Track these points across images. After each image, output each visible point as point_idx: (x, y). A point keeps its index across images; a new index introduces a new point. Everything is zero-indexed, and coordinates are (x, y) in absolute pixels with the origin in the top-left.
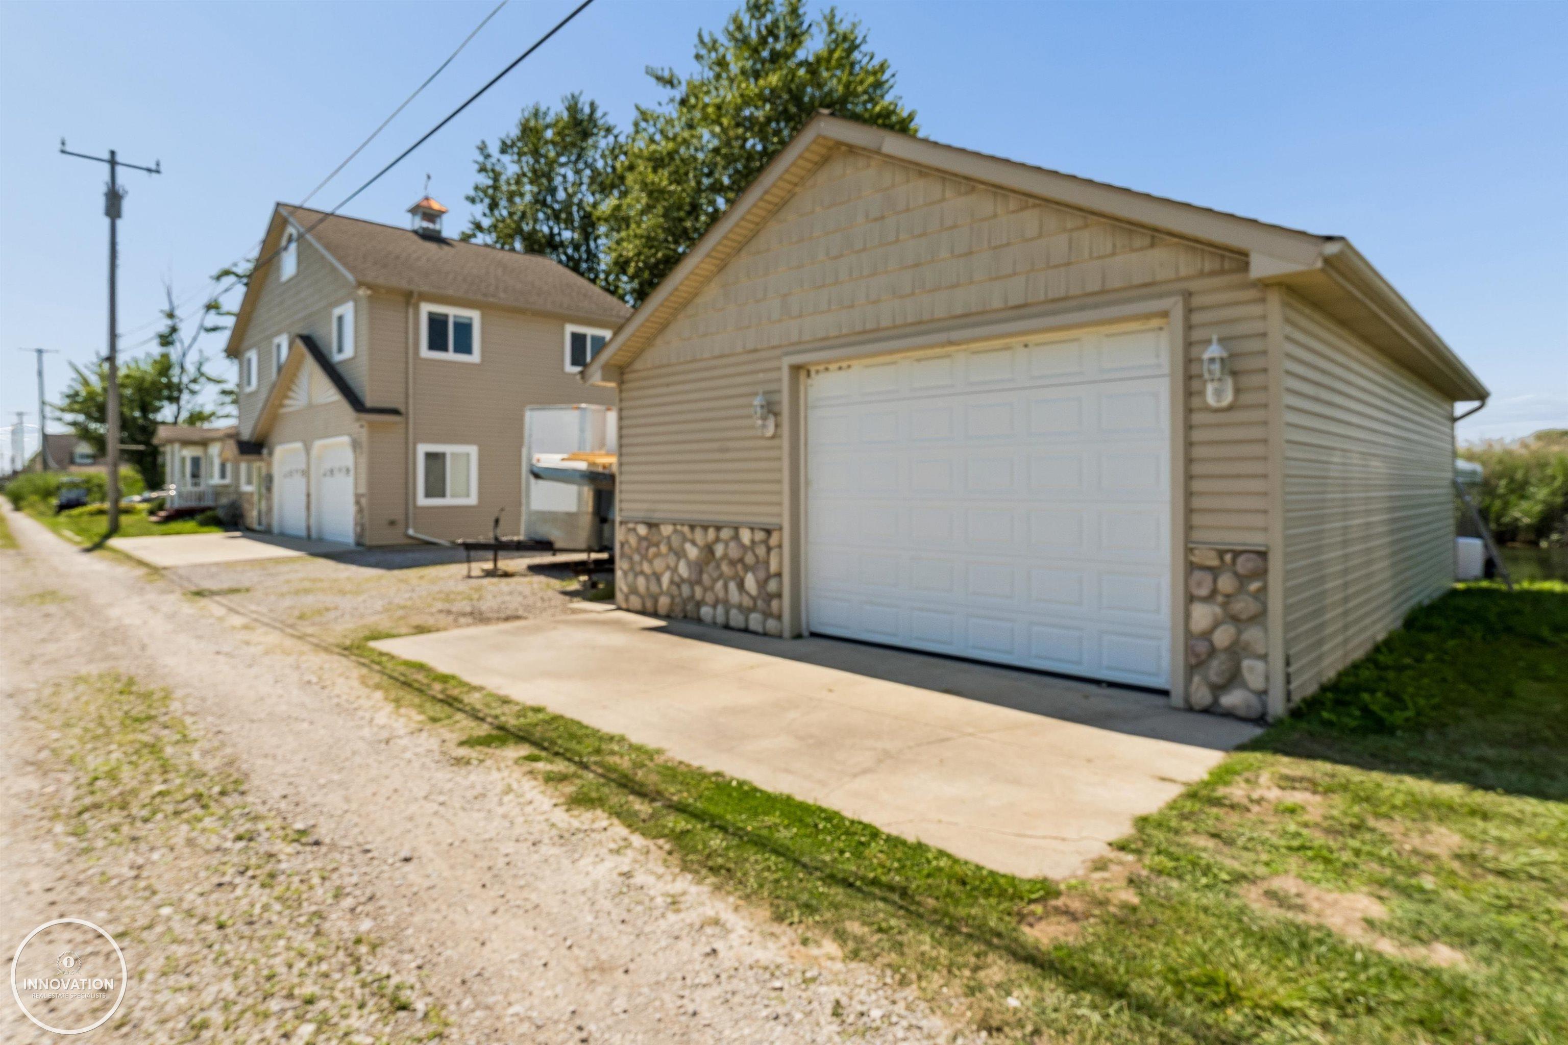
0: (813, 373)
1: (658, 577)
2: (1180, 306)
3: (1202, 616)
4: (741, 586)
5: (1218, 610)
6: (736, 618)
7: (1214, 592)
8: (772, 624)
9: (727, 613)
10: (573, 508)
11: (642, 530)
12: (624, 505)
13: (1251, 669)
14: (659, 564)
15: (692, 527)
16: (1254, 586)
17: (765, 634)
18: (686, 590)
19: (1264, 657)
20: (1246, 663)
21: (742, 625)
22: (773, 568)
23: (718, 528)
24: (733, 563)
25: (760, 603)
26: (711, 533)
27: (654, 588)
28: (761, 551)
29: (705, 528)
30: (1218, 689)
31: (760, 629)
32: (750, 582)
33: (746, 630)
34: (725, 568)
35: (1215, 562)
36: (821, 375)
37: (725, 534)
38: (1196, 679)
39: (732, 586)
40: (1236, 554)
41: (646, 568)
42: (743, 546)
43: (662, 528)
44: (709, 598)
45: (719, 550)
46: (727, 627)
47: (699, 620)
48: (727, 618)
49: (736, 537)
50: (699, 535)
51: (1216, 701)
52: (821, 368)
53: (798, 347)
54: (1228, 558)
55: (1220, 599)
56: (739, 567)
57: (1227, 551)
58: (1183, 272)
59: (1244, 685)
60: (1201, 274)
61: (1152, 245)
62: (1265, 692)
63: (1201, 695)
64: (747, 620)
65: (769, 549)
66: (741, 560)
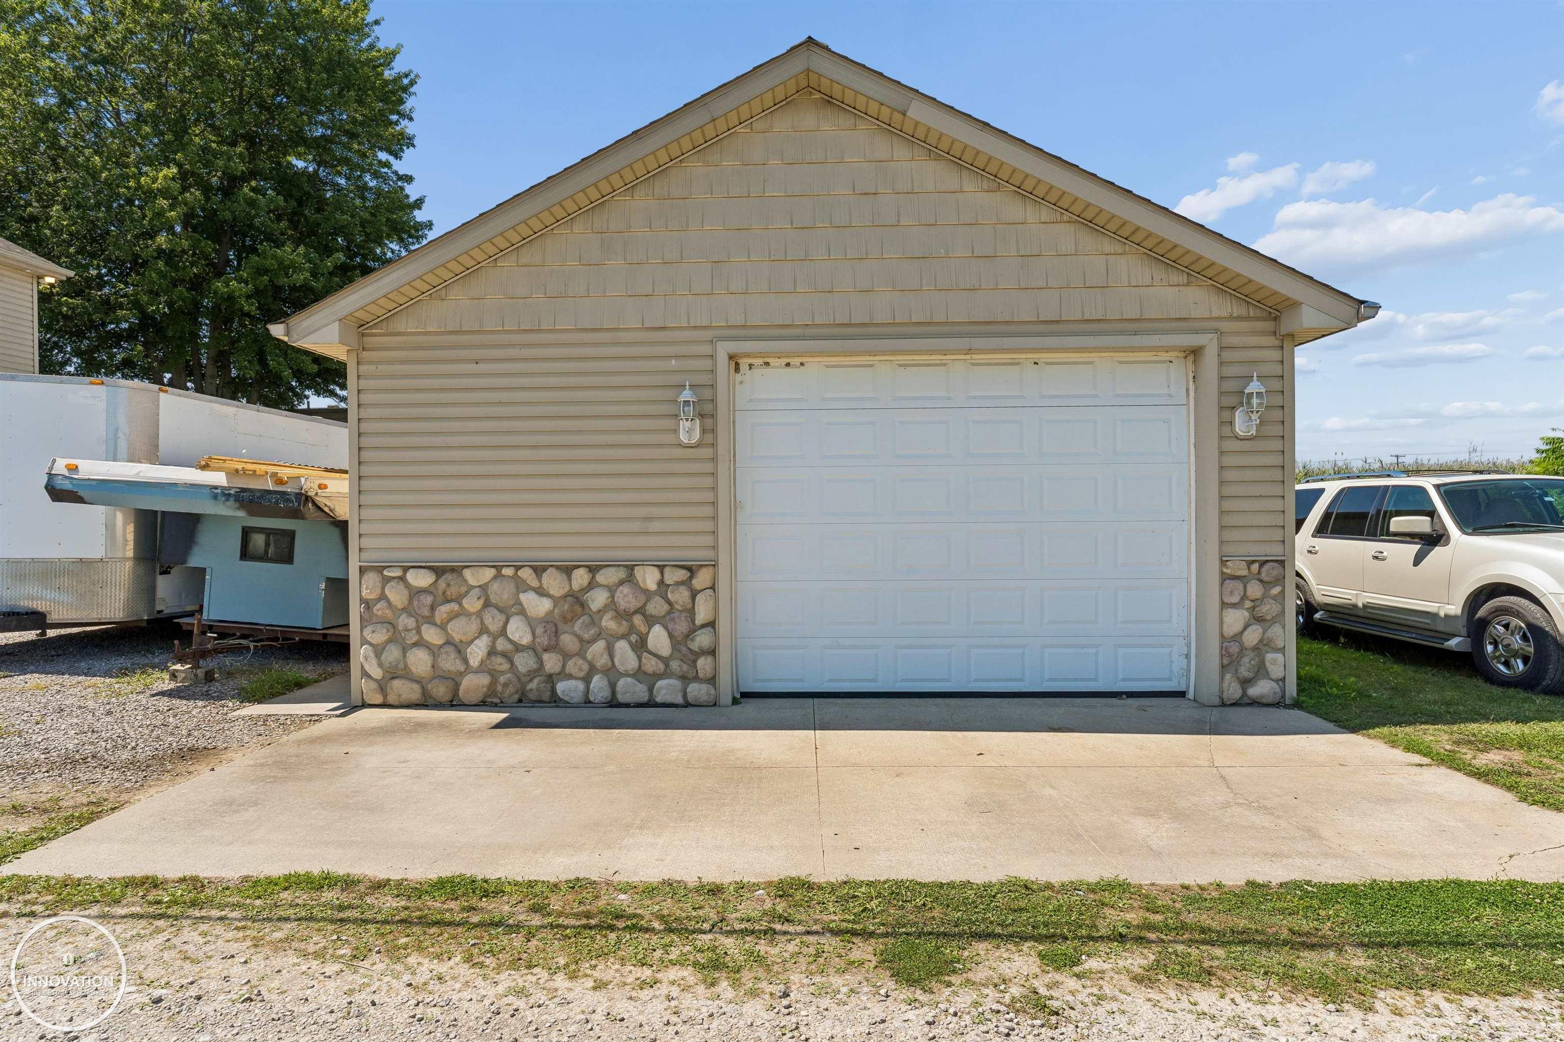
0: (744, 367)
1: (460, 650)
2: (1215, 341)
3: (1235, 620)
4: (641, 646)
5: (1246, 614)
6: (630, 690)
7: (1244, 597)
8: (697, 691)
9: (613, 686)
10: (97, 551)
11: (420, 579)
12: (366, 542)
13: (1274, 662)
14: (459, 630)
15: (539, 571)
16: (1276, 590)
17: (687, 705)
18: (524, 662)
19: (1282, 650)
20: (1269, 656)
21: (645, 698)
22: (702, 616)
23: (593, 570)
24: (624, 615)
25: (675, 665)
26: (580, 578)
27: (450, 663)
28: (680, 596)
29: (568, 570)
30: (1245, 683)
31: (679, 700)
32: (658, 639)
33: (651, 704)
34: (608, 623)
35: (1244, 573)
36: (756, 371)
37: (607, 577)
38: (1228, 676)
39: (622, 646)
40: (1263, 563)
41: (432, 635)
42: (645, 591)
43: (467, 573)
44: (573, 666)
45: (598, 599)
46: (613, 703)
47: (555, 701)
48: (614, 693)
49: (630, 579)
50: (554, 583)
51: (1244, 693)
52: (758, 361)
53: (744, 332)
54: (1255, 567)
55: (1248, 604)
56: (638, 620)
57: (1254, 562)
58: (1216, 313)
59: (1267, 675)
60: (1231, 318)
61: (1188, 284)
62: (1283, 680)
63: (1233, 691)
64: (651, 690)
65: (694, 594)
66: (641, 611)
